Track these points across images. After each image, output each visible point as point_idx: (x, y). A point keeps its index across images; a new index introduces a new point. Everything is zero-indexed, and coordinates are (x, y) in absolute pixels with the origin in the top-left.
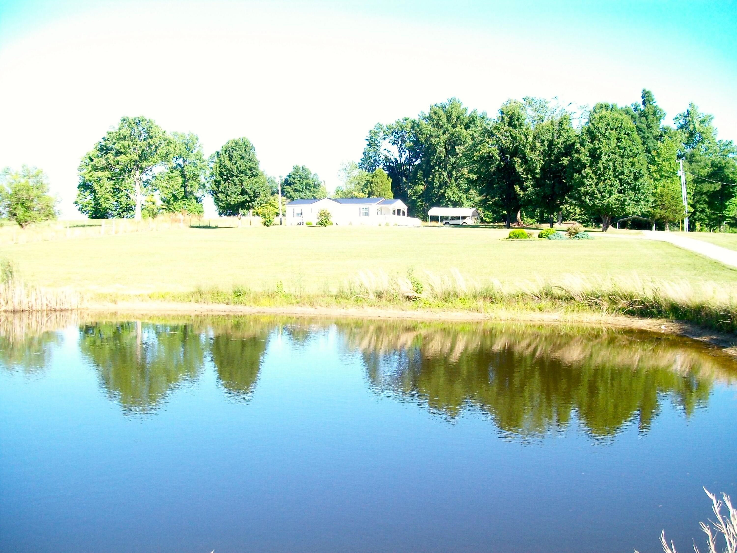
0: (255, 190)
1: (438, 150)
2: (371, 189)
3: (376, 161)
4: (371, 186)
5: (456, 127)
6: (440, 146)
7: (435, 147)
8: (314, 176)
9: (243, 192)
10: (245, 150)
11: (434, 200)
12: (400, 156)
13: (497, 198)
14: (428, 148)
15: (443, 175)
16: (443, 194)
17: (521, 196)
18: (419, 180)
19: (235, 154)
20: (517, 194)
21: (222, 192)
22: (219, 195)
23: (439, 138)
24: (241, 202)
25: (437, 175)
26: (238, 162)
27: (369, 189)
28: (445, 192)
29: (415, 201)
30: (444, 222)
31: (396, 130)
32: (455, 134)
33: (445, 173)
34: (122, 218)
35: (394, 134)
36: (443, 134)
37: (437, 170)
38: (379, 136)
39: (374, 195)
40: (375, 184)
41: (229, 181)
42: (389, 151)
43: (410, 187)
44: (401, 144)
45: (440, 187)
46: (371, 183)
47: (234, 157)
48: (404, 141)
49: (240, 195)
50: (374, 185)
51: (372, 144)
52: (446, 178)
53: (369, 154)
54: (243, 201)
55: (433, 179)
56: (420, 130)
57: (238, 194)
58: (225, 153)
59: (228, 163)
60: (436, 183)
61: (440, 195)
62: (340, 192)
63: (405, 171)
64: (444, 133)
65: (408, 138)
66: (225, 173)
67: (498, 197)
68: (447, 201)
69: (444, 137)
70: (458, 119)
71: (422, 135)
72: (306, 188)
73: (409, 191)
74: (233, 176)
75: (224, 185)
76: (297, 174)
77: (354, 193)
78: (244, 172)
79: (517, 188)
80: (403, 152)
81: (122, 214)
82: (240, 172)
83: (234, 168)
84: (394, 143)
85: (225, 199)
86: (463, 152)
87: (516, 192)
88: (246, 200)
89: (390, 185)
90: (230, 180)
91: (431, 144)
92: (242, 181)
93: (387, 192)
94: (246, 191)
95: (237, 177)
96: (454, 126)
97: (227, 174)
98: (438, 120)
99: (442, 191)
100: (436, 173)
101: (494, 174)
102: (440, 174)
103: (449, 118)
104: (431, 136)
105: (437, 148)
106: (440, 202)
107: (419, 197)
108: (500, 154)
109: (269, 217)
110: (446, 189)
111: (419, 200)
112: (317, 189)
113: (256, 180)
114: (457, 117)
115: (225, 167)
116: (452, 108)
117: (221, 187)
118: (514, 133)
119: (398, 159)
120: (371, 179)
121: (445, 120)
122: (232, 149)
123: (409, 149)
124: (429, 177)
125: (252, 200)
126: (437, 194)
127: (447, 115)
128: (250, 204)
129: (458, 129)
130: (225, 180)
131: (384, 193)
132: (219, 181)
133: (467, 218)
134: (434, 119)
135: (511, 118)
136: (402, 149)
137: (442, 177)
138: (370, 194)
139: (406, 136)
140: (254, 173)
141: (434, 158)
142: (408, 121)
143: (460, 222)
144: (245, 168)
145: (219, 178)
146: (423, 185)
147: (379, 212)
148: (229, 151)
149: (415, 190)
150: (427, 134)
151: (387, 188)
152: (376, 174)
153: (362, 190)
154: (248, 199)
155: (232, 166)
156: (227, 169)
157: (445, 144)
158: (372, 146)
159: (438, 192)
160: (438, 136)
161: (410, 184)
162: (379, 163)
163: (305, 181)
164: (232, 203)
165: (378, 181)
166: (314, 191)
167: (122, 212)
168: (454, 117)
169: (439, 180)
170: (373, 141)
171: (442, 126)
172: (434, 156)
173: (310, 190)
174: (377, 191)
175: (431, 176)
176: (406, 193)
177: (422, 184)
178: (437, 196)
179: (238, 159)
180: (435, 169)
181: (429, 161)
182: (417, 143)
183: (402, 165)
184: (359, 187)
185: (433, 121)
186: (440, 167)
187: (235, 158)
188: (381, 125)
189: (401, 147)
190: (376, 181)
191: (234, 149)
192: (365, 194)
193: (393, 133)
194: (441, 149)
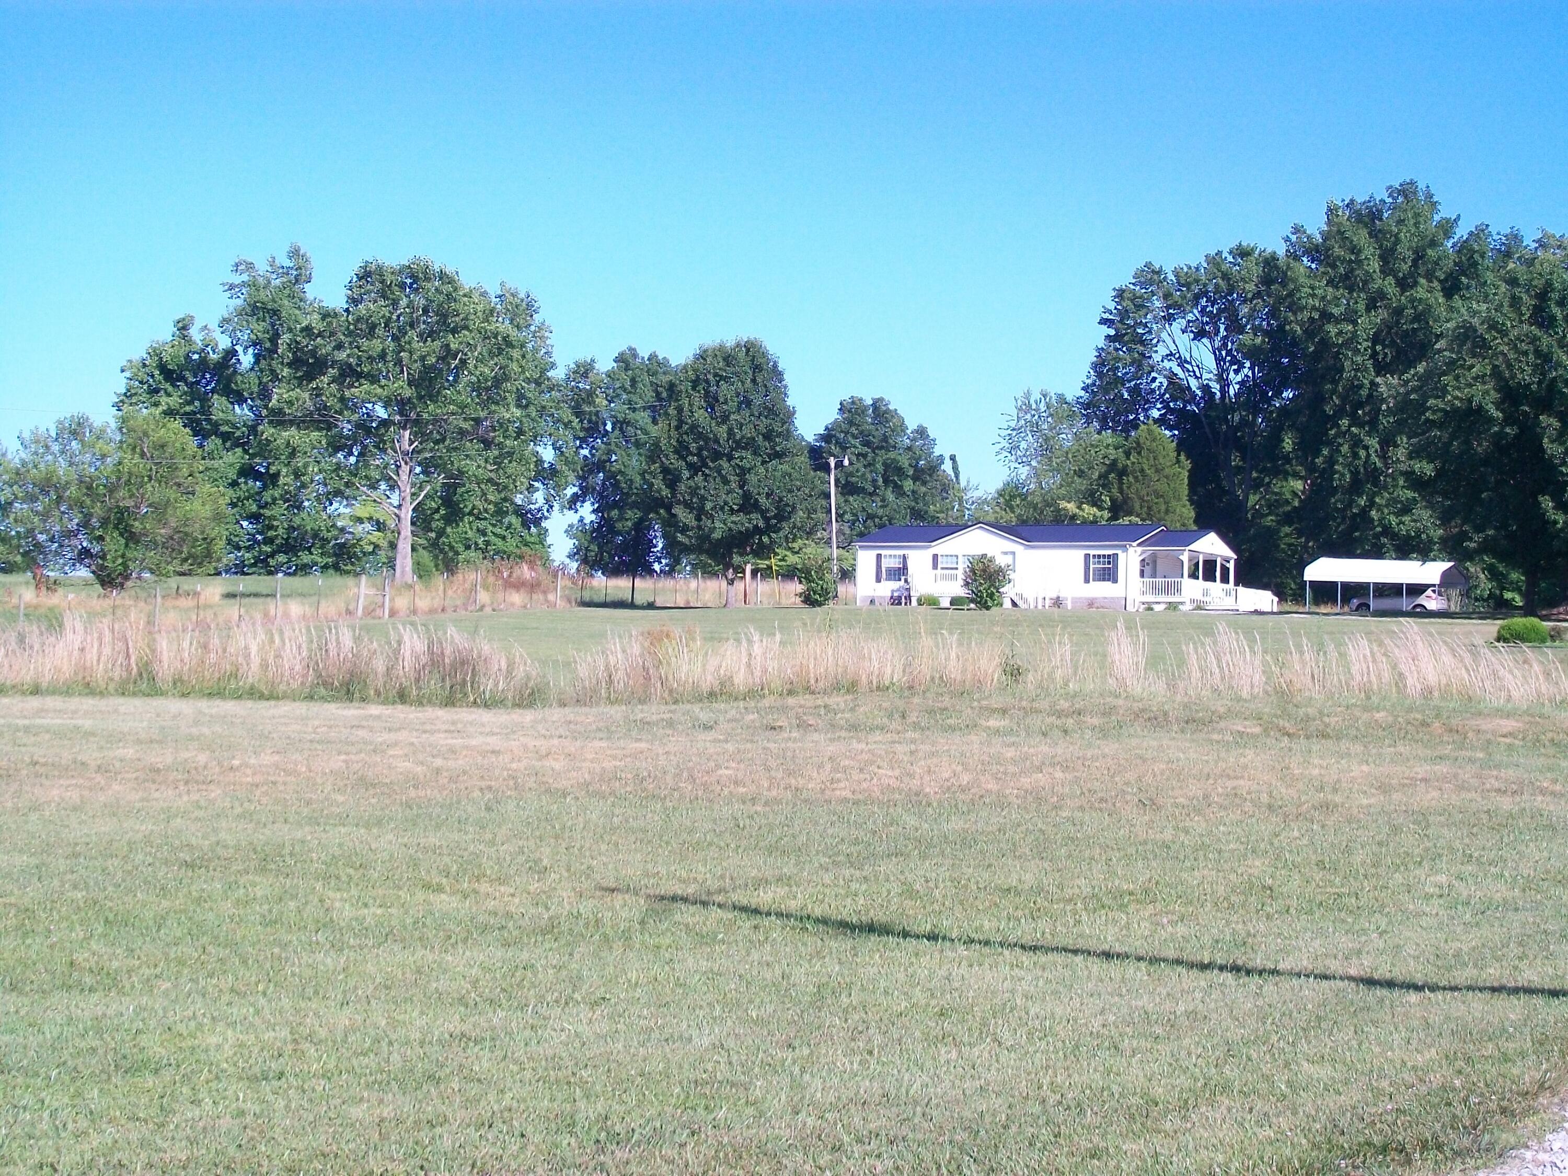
0: (781, 500)
1: (1347, 364)
2: (1121, 491)
3: (1140, 394)
4: (1121, 483)
5: (1412, 287)
6: (1357, 352)
7: (1338, 353)
8: (914, 440)
9: (748, 504)
10: (754, 381)
11: (1336, 528)
12: (1222, 379)
13: (1491, 532)
14: (1317, 356)
15: (1366, 448)
16: (1364, 512)
17: (1559, 526)
18: (1287, 459)
19: (725, 390)
20: (1547, 522)
21: (688, 505)
22: (678, 511)
23: (1354, 323)
24: (741, 532)
25: (1345, 449)
26: (732, 417)
27: (1115, 491)
28: (1372, 504)
29: (1270, 535)
30: (1355, 602)
31: (1211, 288)
32: (1409, 311)
33: (1373, 443)
34: (270, 573)
35: (1203, 302)
36: (1368, 310)
37: (1344, 429)
38: (1149, 311)
39: (1130, 513)
40: (1136, 478)
41: (707, 471)
42: (1182, 362)
43: (1256, 485)
44: (1225, 338)
45: (1356, 487)
46: (1122, 473)
47: (722, 400)
48: (1235, 327)
49: (738, 511)
50: (1131, 479)
51: (1126, 338)
52: (1374, 458)
53: (1115, 369)
54: (747, 530)
55: (1331, 461)
56: (1291, 295)
57: (732, 509)
58: (694, 388)
59: (701, 416)
60: (1342, 475)
61: (1355, 514)
62: (1018, 501)
63: (1237, 429)
64: (1371, 306)
65: (1251, 317)
66: (693, 447)
67: (1496, 528)
68: (1377, 536)
69: (1368, 323)
70: (1419, 256)
71: (1295, 314)
72: (886, 481)
73: (1253, 499)
74: (717, 456)
75: (691, 483)
76: (853, 430)
77: (1063, 504)
78: (749, 444)
79: (1547, 503)
80: (1232, 363)
81: (272, 562)
82: (739, 445)
83: (722, 431)
84: (1200, 335)
85: (694, 523)
86: (1398, 393)
87: (1544, 514)
88: (756, 527)
89: (1186, 481)
90: (709, 468)
91: (1325, 344)
92: (743, 472)
93: (1174, 503)
94: (756, 500)
95: (730, 458)
96: (1404, 284)
97: (700, 449)
98: (1351, 261)
99: (1362, 502)
100: (1340, 441)
101: (1486, 462)
102: (1357, 443)
103: (1387, 257)
104: (1326, 316)
105: (1346, 356)
106: (1356, 540)
107: (1287, 519)
108: (1503, 401)
109: (821, 579)
110: (1375, 494)
111: (1287, 529)
112: (924, 483)
113: (785, 467)
114: (1416, 252)
115: (694, 427)
116: (1400, 222)
117: (682, 487)
118: (1546, 341)
119: (1216, 387)
120: (1122, 461)
121: (1375, 265)
122: (716, 375)
123: (1253, 354)
124: (1317, 453)
125: (770, 529)
126: (1344, 510)
127: (1381, 247)
128: (765, 539)
129: (1420, 292)
130: (694, 469)
131: (1163, 507)
132: (676, 469)
133: (1429, 592)
134: (1339, 257)
135: (1542, 296)
136: (1229, 353)
137: (1363, 453)
138: (1117, 510)
139: (1244, 310)
140: (778, 449)
141: (1334, 392)
142: (1250, 263)
143: (1405, 603)
144: (754, 435)
145: (674, 462)
146: (1301, 478)
147: (1147, 569)
148: (707, 381)
149: (1276, 494)
150: (1314, 308)
151: (1175, 490)
152: (1138, 443)
153: (1092, 493)
154: (761, 524)
155: (715, 428)
156: (700, 436)
157: (1374, 344)
158: (1125, 344)
159: (1350, 504)
160: (1351, 317)
161: (1255, 475)
162: (1147, 401)
163: (882, 456)
164: (717, 535)
165: (1146, 467)
166: (913, 492)
167: (272, 555)
168: (1404, 250)
169: (1350, 465)
170: (1129, 327)
171: (1365, 283)
172: (1335, 382)
173: (901, 487)
174: (1141, 499)
175: (1325, 452)
176: (1241, 506)
177: (1296, 476)
178: (1344, 518)
179: (733, 405)
180: (1338, 426)
181: (1320, 399)
182: (1277, 335)
183: (1226, 407)
184: (1081, 484)
185: (1334, 266)
186: (1355, 421)
187: (726, 402)
188: (1158, 273)
189: (1225, 345)
190: (1137, 467)
191: (722, 378)
192: (1101, 508)
193: (1197, 298)
194: (1359, 359)
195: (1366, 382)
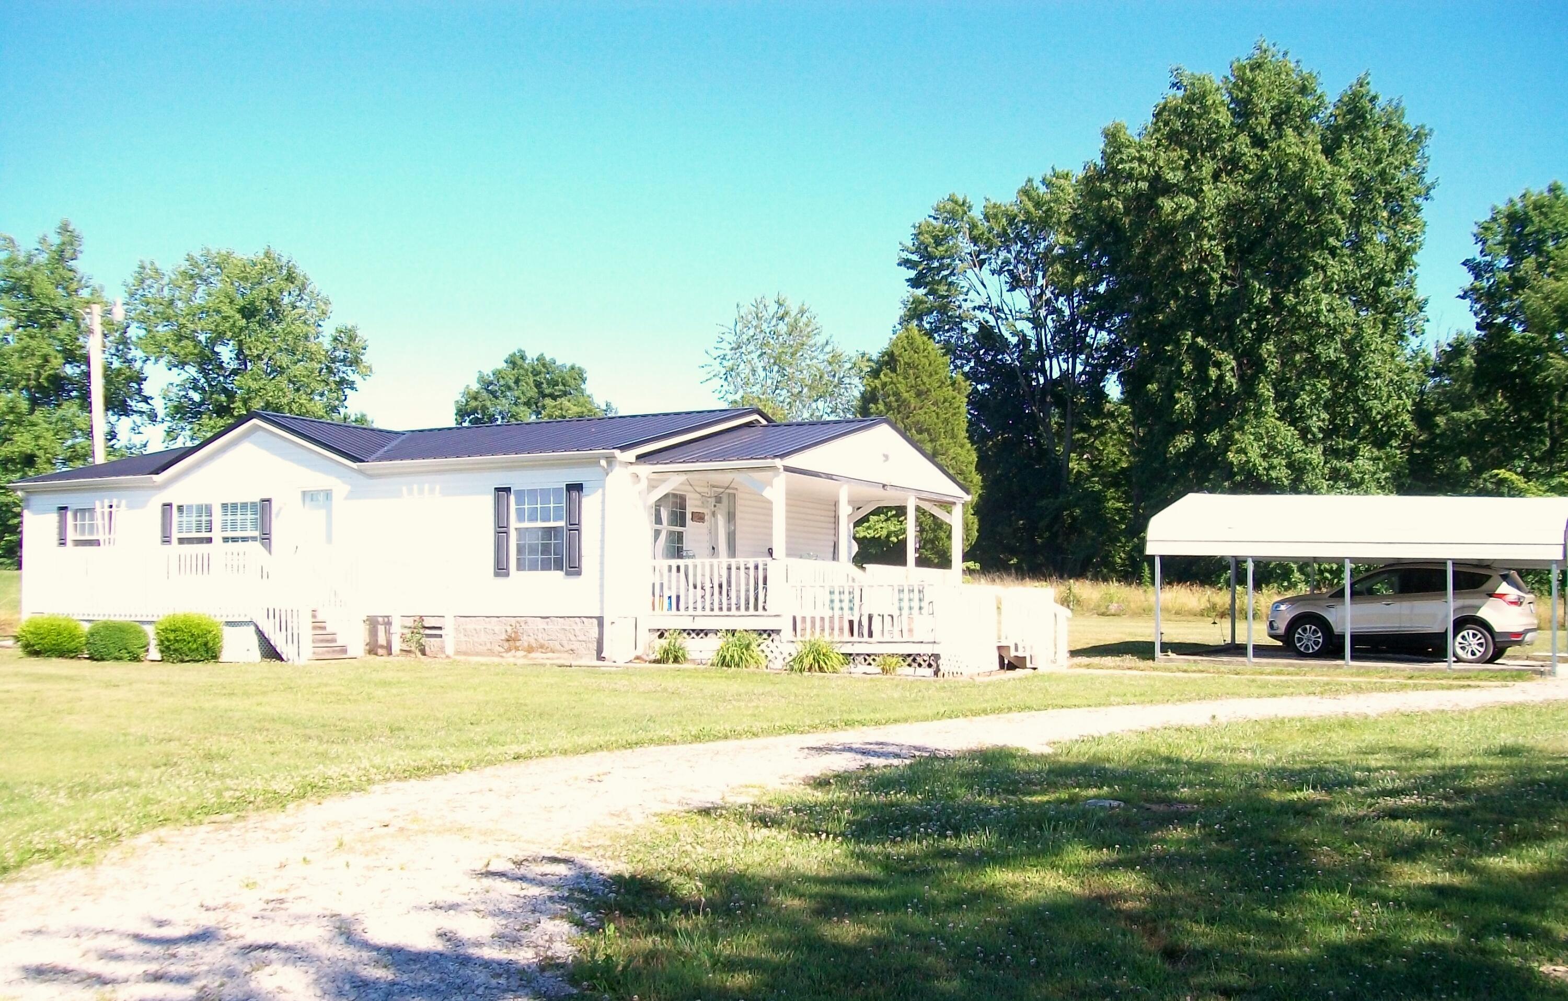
15: (1218, 364)
23: (1196, 194)
42: (995, 312)
52: (1230, 379)
84: (1014, 284)
89: (964, 409)
93: (945, 441)
99: (1215, 440)
100: (1182, 358)
102: (1204, 359)
104: (1160, 186)
137: (1213, 373)
152: (891, 355)
165: (902, 388)
169: (1195, 390)
195: (1215, 276)
